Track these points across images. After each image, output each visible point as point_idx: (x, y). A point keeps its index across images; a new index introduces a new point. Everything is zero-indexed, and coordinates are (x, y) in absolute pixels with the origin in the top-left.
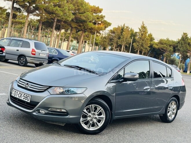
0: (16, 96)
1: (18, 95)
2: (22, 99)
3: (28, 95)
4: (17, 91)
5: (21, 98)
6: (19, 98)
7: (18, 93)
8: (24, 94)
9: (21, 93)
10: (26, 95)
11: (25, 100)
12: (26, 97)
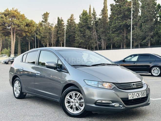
0: (134, 98)
1: (136, 96)
2: (141, 97)
3: (144, 92)
4: (134, 94)
5: (139, 97)
6: (138, 97)
7: (136, 94)
8: (141, 93)
9: (138, 93)
10: (142, 92)
11: (143, 96)
12: (143, 94)
